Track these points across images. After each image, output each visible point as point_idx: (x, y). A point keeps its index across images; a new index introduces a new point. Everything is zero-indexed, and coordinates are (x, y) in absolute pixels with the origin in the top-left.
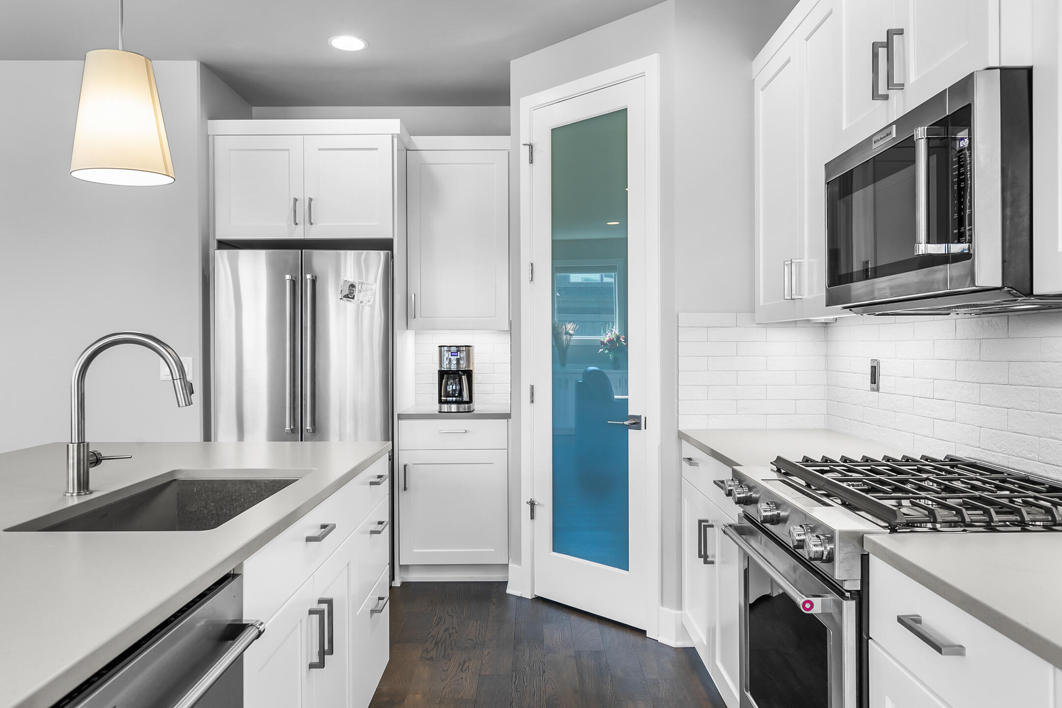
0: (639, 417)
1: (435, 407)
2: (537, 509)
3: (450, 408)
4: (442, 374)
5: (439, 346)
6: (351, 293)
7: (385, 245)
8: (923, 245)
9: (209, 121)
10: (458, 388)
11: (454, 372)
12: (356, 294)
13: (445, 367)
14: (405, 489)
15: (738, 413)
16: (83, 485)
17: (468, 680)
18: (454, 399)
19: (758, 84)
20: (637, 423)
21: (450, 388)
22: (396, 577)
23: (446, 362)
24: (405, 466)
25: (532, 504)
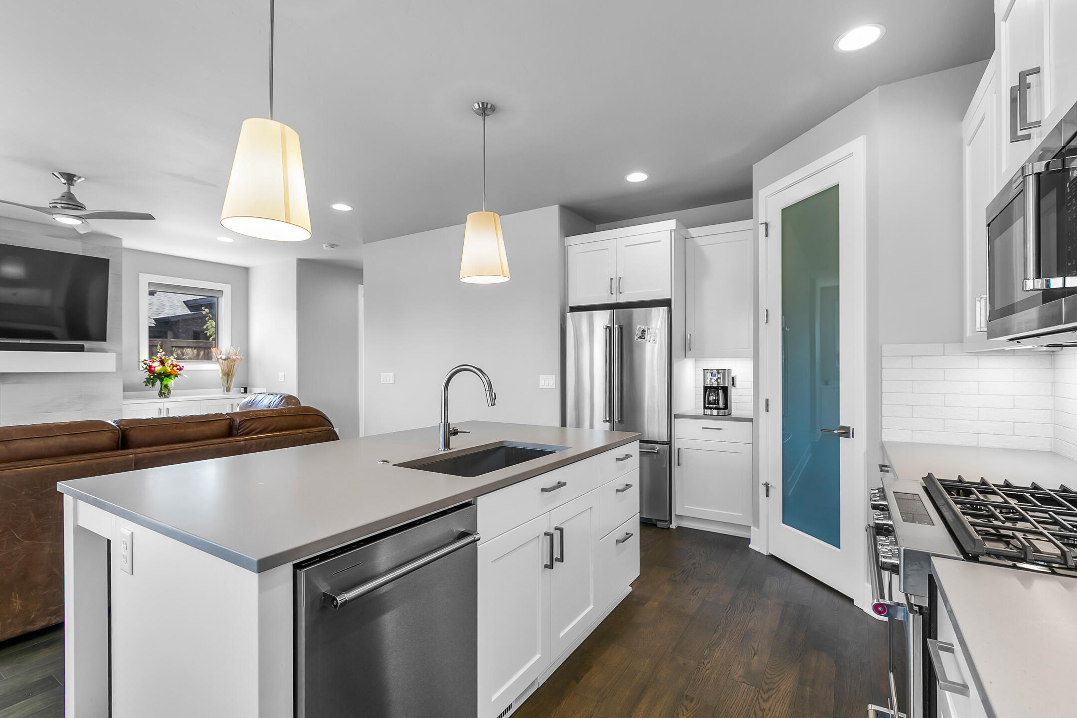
0: (849, 428)
1: (700, 411)
2: (771, 491)
3: (712, 412)
4: (706, 388)
5: (704, 370)
6: (642, 336)
7: (667, 303)
8: (1031, 281)
9: (565, 238)
10: (717, 398)
11: (714, 388)
12: (646, 336)
13: (708, 384)
14: (679, 464)
15: (946, 430)
16: (447, 445)
17: (694, 601)
18: (714, 406)
19: (966, 140)
20: (847, 432)
21: (711, 398)
22: (673, 522)
23: (708, 381)
24: (679, 449)
25: (767, 485)
